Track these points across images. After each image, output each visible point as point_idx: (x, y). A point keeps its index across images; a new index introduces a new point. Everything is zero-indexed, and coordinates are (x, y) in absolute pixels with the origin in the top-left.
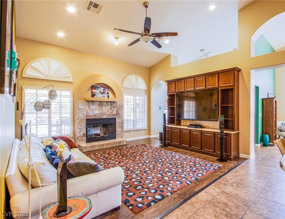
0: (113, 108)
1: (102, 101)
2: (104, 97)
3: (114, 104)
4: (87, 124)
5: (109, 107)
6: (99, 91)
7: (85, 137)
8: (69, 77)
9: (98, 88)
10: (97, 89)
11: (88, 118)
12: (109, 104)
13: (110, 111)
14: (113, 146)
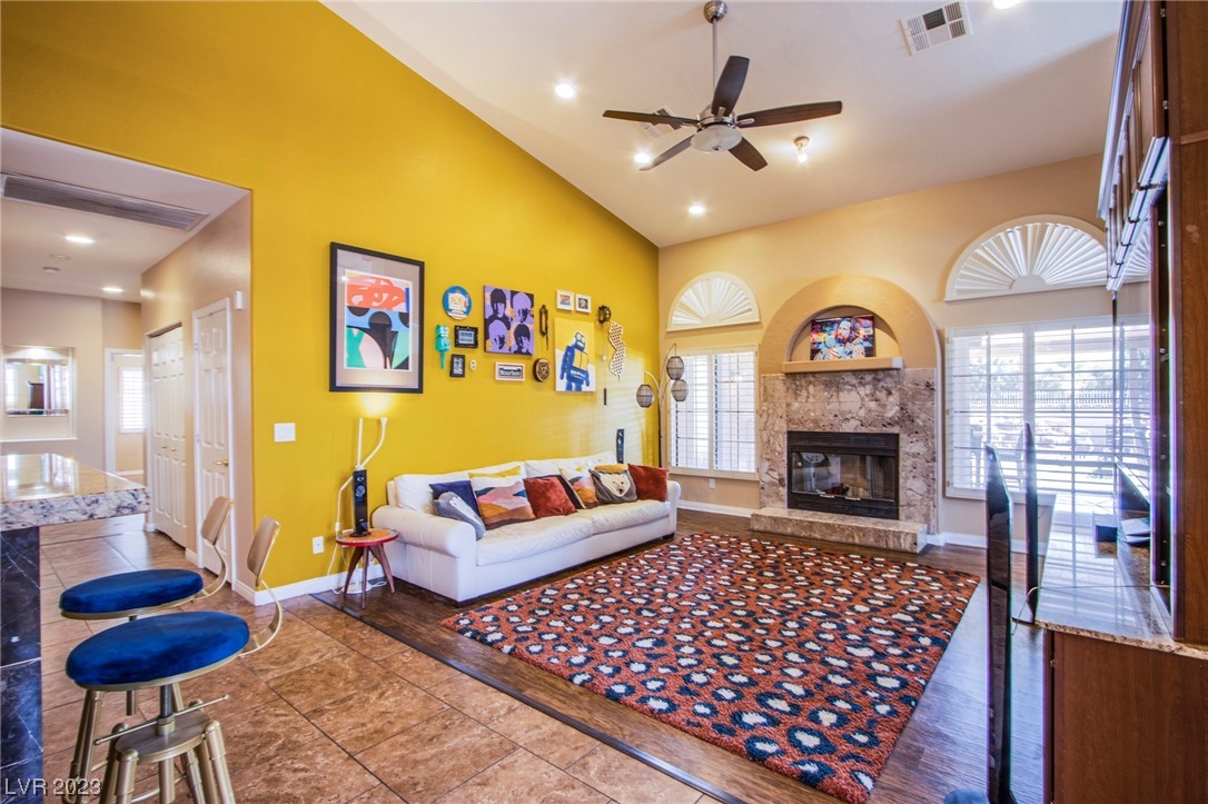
0: (881, 395)
1: (839, 372)
2: (851, 353)
3: (889, 380)
4: (791, 450)
5: (868, 389)
6: (833, 336)
7: (783, 486)
8: (750, 310)
9: (833, 323)
10: (828, 329)
11: (794, 428)
12: (869, 378)
13: (873, 405)
14: (850, 540)
